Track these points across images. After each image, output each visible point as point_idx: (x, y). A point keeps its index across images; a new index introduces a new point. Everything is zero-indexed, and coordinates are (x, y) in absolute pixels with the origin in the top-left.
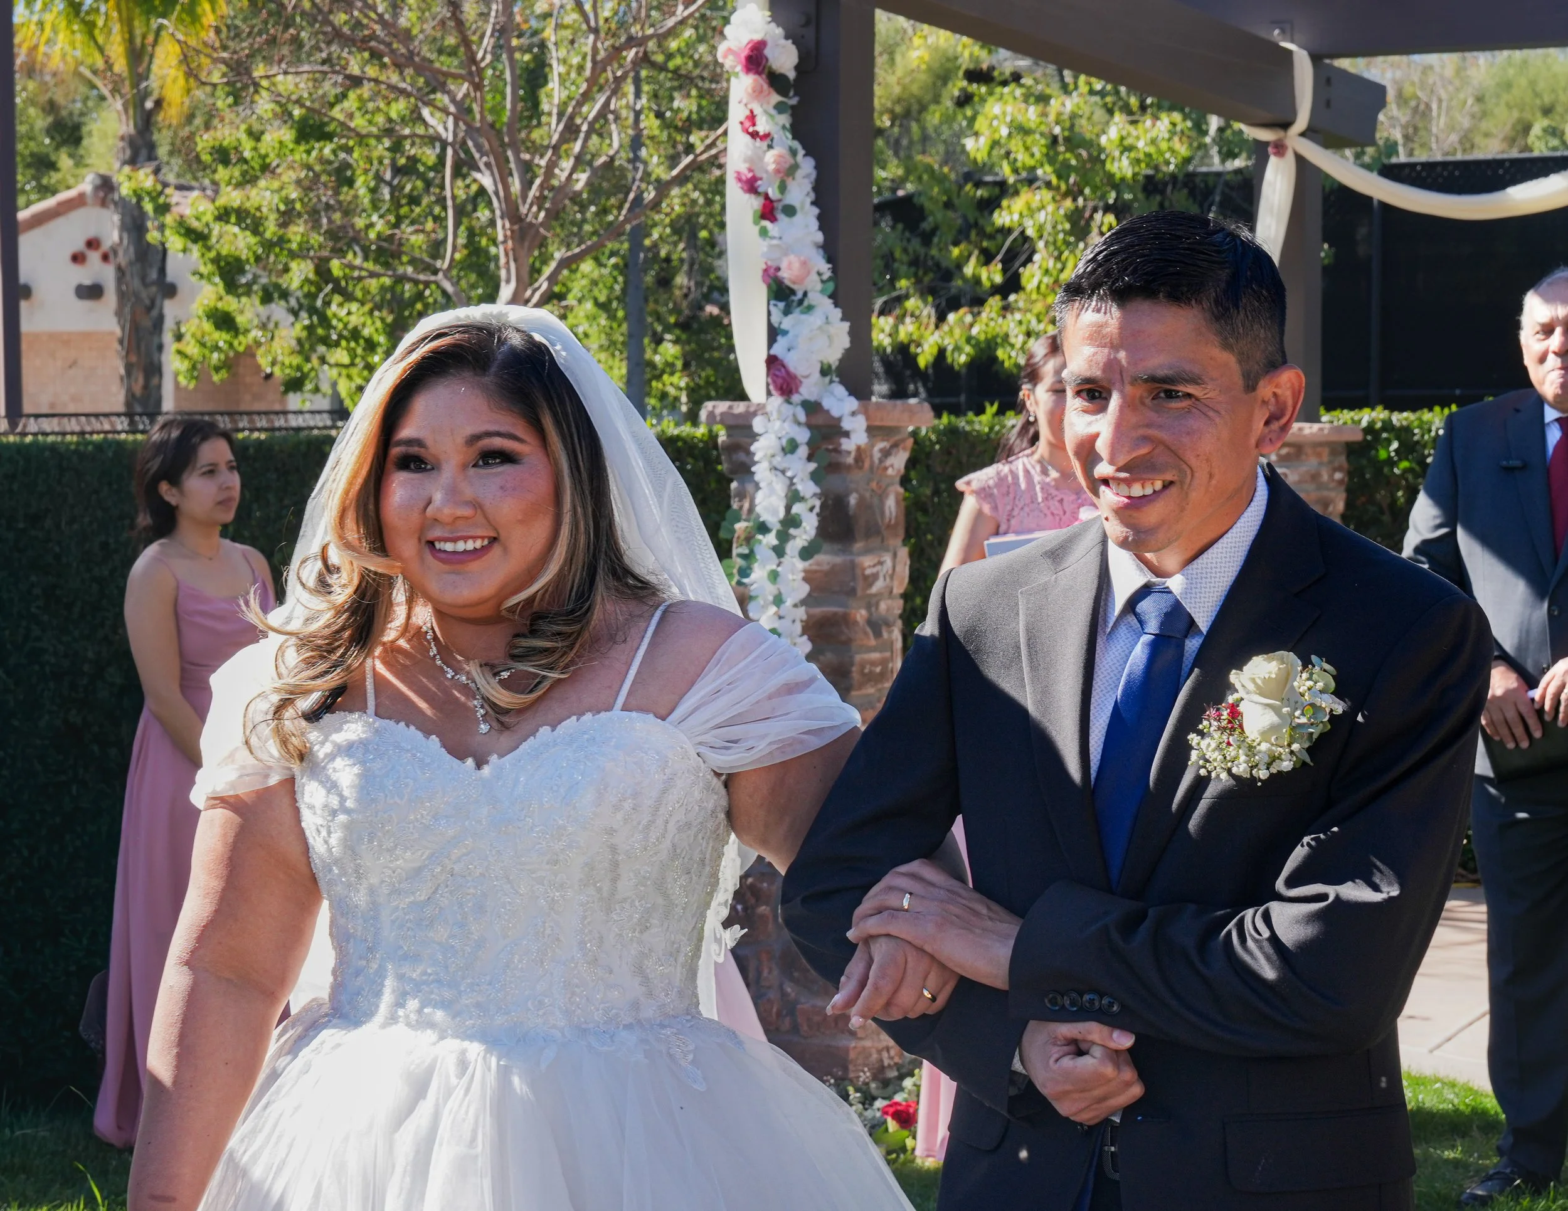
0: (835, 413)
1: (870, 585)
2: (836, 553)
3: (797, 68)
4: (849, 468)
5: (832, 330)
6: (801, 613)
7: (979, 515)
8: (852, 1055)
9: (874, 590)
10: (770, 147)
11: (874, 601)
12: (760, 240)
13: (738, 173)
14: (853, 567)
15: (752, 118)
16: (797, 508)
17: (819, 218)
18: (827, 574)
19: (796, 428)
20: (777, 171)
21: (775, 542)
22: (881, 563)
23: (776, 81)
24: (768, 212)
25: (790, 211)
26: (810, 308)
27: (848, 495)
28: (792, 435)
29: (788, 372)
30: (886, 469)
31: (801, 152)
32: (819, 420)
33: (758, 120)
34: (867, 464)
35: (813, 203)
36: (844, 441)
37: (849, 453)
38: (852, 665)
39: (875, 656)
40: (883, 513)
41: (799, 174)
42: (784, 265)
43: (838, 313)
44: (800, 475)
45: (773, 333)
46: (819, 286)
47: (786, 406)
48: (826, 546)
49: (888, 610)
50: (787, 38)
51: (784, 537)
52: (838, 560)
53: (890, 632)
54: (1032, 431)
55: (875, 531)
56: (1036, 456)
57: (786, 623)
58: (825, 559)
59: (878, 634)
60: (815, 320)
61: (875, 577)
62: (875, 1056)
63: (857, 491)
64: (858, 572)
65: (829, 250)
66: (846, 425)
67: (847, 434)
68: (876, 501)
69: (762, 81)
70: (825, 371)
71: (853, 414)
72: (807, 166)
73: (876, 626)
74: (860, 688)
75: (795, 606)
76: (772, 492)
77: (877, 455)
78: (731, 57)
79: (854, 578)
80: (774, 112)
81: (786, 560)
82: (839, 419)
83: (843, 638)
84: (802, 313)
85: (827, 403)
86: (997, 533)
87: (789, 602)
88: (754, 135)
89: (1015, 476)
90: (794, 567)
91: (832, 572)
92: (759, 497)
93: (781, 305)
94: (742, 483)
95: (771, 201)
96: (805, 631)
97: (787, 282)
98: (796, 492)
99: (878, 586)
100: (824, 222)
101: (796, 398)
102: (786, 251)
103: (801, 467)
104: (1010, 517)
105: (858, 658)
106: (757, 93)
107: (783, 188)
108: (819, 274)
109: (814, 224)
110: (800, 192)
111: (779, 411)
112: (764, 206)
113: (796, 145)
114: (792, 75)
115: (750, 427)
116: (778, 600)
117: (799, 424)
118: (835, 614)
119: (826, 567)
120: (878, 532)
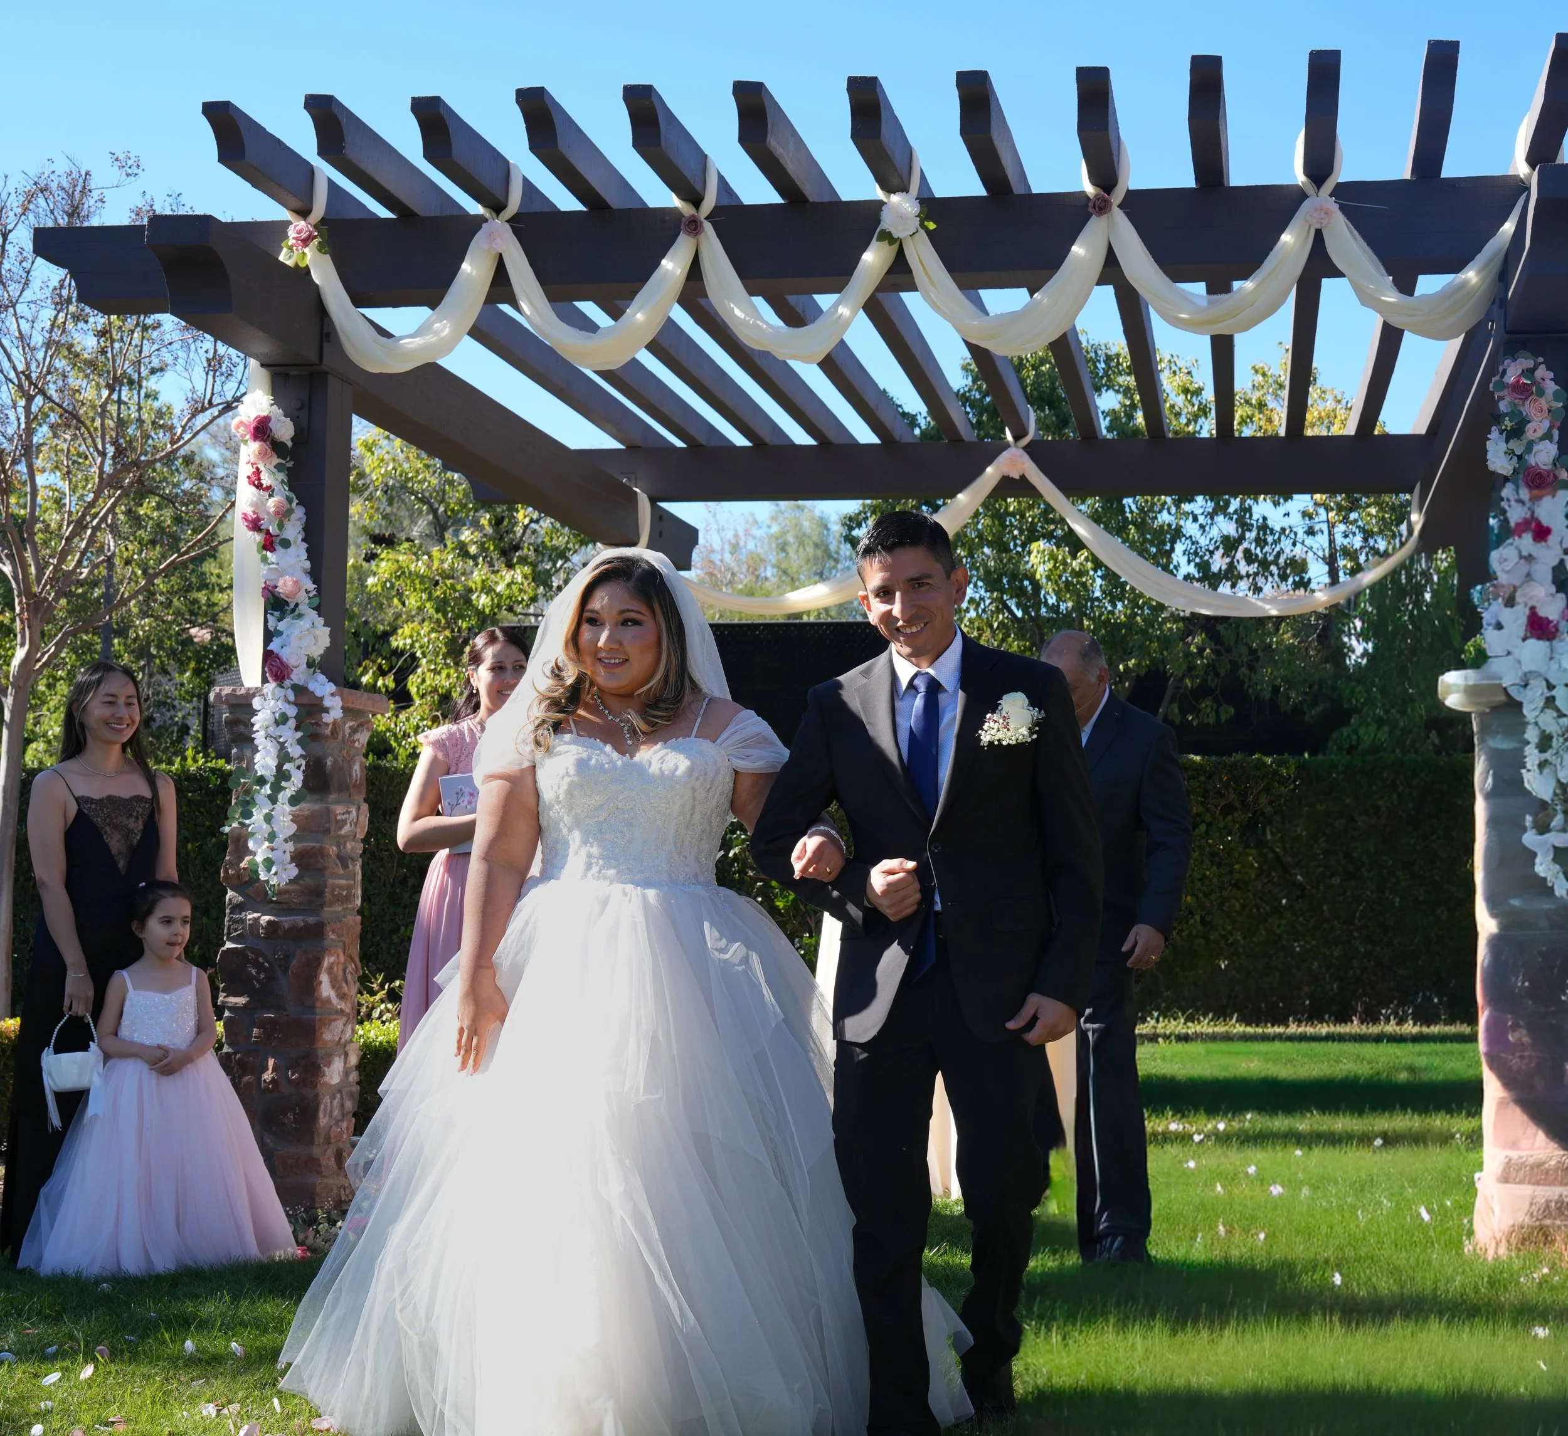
0: (318, 694)
1: (341, 828)
2: (315, 802)
3: (292, 439)
4: (327, 737)
5: (317, 632)
6: (290, 847)
7: (434, 762)
8: (318, 1189)
9: (343, 832)
10: (271, 496)
11: (342, 841)
12: (262, 565)
13: (245, 514)
14: (328, 812)
15: (258, 472)
16: (287, 766)
17: (308, 550)
18: (307, 818)
19: (287, 706)
20: (277, 513)
21: (269, 792)
22: (349, 813)
23: (277, 447)
24: (269, 544)
25: (286, 544)
26: (300, 616)
27: (325, 758)
28: (283, 710)
29: (282, 663)
30: (354, 742)
31: (296, 501)
32: (305, 700)
33: (263, 476)
34: (340, 736)
35: (303, 540)
36: (324, 715)
37: (327, 725)
38: (326, 886)
39: (343, 882)
40: (351, 775)
41: (294, 517)
42: (280, 583)
43: (321, 621)
44: (290, 741)
45: (269, 636)
46: (307, 601)
47: (279, 689)
48: (309, 797)
49: (352, 849)
50: (286, 416)
51: (277, 788)
52: (316, 807)
53: (354, 866)
54: (474, 701)
55: (344, 787)
56: (477, 719)
57: (278, 853)
58: (306, 807)
59: (345, 866)
60: (304, 624)
61: (344, 822)
62: (335, 1191)
63: (332, 755)
64: (332, 816)
65: (315, 574)
66: (327, 703)
67: (327, 710)
68: (346, 765)
69: (266, 446)
70: (310, 664)
71: (332, 695)
72: (299, 513)
73: (344, 860)
74: (330, 906)
75: (286, 841)
76: (268, 753)
77: (347, 731)
78: (242, 428)
79: (329, 821)
80: (274, 470)
81: (278, 806)
82: (322, 698)
83: (319, 866)
84: (293, 619)
85: (312, 687)
86: (448, 774)
87: (281, 837)
88: (259, 486)
89: (462, 734)
90: (284, 811)
91: (312, 816)
92: (258, 757)
93: (277, 614)
94: (241, 749)
95: (272, 536)
96: (293, 859)
97: (282, 596)
98: (288, 753)
99: (347, 829)
100: (312, 554)
101: (287, 683)
102: (281, 573)
103: (290, 735)
104: (458, 761)
105: (330, 881)
106: (262, 455)
107: (281, 526)
108: (307, 592)
109: (304, 555)
110: (294, 530)
111: (273, 693)
112: (266, 539)
113: (292, 495)
114: (290, 444)
115: (251, 705)
116: (272, 837)
117: (289, 703)
118: (313, 848)
119: (306, 813)
120: (348, 789)
